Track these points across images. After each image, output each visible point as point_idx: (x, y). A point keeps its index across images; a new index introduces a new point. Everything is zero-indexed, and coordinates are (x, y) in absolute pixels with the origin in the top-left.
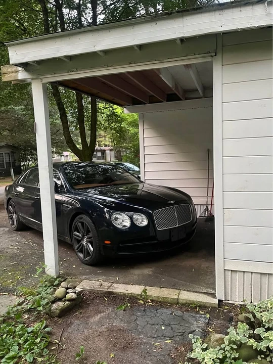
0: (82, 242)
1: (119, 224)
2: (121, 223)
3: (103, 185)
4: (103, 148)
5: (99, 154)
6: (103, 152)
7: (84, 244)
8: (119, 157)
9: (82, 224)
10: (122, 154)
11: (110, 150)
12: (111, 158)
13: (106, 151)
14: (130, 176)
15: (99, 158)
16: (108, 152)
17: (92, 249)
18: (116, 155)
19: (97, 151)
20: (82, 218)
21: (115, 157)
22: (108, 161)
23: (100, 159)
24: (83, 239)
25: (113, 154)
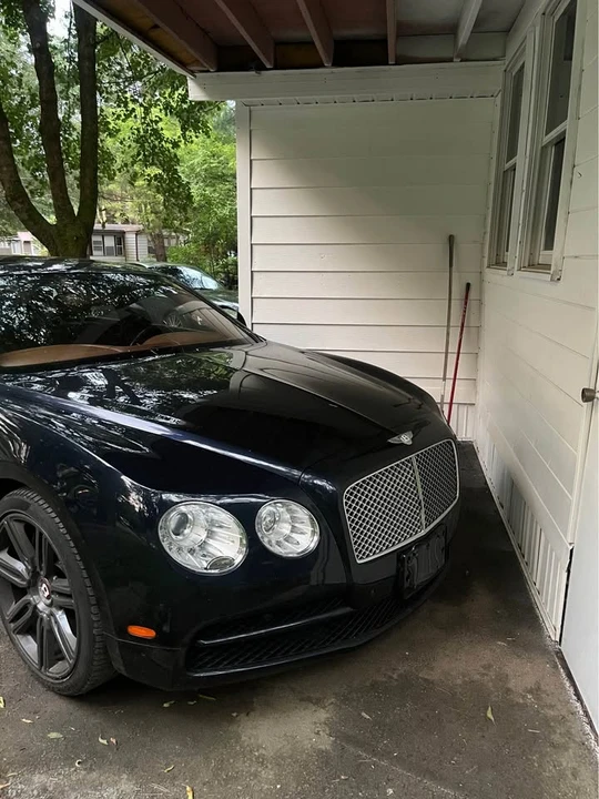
0: (29, 597)
1: (192, 551)
2: (203, 545)
3: (119, 350)
4: (119, 226)
5: (110, 242)
6: (120, 237)
7: (41, 606)
8: (158, 251)
9: (30, 530)
10: (166, 245)
11: (138, 233)
12: (139, 253)
13: (127, 236)
14: (204, 311)
15: (107, 252)
16: (130, 239)
17: (72, 640)
18: (152, 245)
19: (104, 233)
20: (25, 506)
21: (150, 250)
22: (132, 258)
23: (112, 255)
24: (33, 585)
25: (144, 242)
